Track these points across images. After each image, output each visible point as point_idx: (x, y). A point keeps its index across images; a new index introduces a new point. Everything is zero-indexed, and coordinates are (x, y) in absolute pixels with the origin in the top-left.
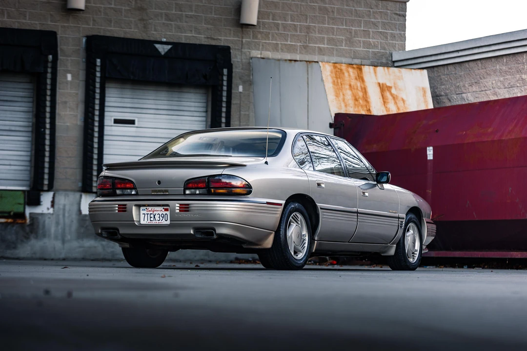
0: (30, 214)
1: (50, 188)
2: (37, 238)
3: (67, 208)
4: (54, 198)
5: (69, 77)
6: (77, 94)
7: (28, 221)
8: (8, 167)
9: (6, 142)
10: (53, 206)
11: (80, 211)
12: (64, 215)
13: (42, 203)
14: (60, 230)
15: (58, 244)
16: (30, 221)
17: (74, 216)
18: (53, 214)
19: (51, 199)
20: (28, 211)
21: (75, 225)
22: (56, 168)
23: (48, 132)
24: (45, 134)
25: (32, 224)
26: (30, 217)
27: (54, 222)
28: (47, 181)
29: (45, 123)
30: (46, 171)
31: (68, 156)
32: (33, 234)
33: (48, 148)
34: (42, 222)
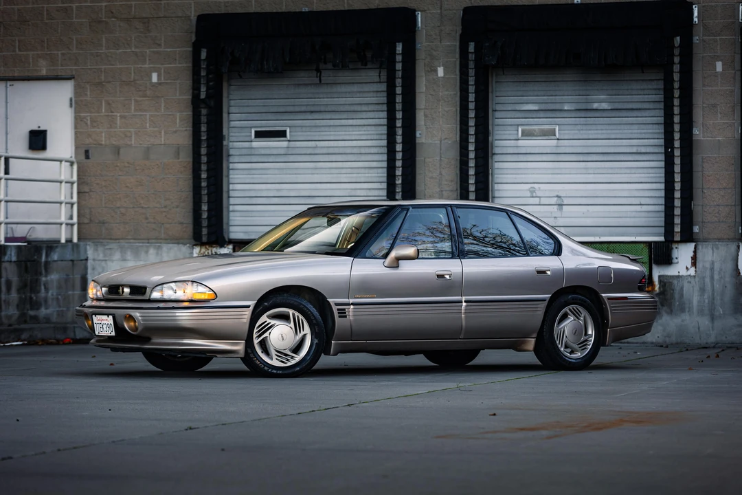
0: (660, 276)
1: (688, 237)
2: (671, 312)
3: (717, 266)
4: (695, 252)
5: (719, 66)
6: (732, 91)
7: (657, 288)
8: (638, 208)
9: (633, 171)
10: (694, 264)
11: (737, 270)
12: (712, 278)
13: (675, 261)
14: (707, 301)
15: (705, 322)
16: (659, 288)
17: (728, 279)
18: (694, 276)
19: (692, 254)
20: (657, 272)
21: (730, 292)
22: (703, 206)
23: (677, 153)
24: (673, 156)
25: (663, 293)
26: (660, 281)
27: (697, 288)
28: (679, 226)
29: (673, 139)
30: (677, 212)
31: (721, 187)
32: (665, 308)
33: (677, 178)
34: (677, 289)
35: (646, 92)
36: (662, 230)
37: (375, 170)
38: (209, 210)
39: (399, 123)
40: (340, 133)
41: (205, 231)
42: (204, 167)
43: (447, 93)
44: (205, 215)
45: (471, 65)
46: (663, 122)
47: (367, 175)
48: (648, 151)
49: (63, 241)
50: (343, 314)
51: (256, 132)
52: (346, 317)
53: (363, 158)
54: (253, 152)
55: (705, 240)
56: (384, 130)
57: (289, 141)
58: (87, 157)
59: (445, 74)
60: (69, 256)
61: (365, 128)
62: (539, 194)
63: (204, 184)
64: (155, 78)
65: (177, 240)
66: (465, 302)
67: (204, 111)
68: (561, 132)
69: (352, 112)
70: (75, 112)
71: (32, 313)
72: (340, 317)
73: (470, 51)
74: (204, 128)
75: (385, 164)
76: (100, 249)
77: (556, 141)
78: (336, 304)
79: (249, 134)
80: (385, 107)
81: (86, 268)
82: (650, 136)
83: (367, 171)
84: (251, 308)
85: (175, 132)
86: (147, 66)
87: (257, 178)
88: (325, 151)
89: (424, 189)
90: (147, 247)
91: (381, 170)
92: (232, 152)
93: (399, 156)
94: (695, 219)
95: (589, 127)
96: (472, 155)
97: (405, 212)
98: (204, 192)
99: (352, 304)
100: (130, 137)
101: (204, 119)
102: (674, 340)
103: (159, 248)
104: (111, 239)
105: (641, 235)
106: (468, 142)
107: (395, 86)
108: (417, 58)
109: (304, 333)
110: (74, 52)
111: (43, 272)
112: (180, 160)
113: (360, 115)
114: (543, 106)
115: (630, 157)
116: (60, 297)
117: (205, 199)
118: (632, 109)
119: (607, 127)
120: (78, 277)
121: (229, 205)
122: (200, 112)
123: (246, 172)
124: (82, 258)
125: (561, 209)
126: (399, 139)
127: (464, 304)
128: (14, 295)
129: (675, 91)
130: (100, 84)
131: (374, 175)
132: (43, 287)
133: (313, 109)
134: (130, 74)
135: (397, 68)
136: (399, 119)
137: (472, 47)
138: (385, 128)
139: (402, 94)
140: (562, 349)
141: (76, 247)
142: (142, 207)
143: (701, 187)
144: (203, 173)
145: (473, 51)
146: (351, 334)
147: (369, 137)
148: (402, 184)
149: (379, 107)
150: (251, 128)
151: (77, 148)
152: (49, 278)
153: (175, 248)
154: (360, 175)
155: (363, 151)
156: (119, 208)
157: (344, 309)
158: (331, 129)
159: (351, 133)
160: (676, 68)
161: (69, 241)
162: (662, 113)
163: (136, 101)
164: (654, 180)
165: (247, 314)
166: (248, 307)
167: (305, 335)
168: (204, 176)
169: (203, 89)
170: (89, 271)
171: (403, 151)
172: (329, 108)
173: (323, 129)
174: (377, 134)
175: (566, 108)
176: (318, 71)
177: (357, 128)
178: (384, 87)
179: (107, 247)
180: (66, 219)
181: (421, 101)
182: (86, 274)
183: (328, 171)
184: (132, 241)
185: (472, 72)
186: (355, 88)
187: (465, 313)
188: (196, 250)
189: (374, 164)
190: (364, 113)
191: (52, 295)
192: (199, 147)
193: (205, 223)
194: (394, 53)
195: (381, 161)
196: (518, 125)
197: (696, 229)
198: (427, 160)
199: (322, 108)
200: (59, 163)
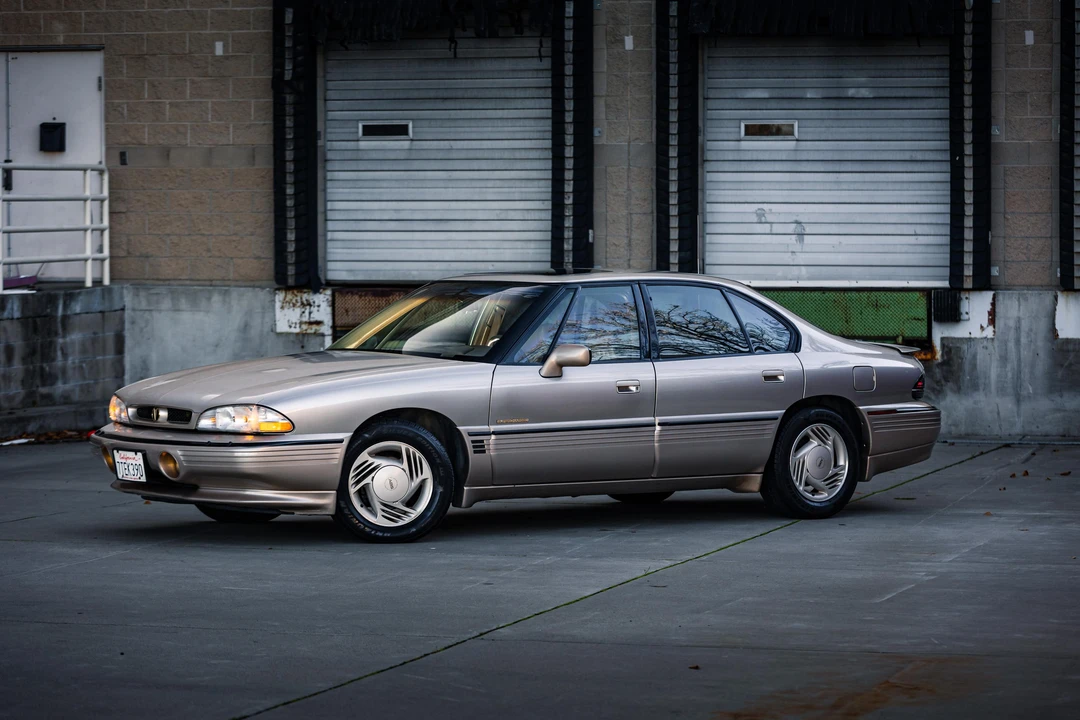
0: (942, 339)
1: (983, 282)
2: (958, 390)
3: (1025, 325)
4: (993, 304)
6: (1049, 73)
7: (938, 356)
8: (912, 240)
9: (905, 186)
10: (992, 321)
11: (1054, 331)
12: (1018, 341)
13: (964, 317)
14: (1010, 375)
15: (1007, 405)
16: (942, 355)
17: (1041, 344)
18: (993, 339)
19: (989, 307)
20: (939, 333)
21: (1042, 364)
22: (1004, 237)
23: (968, 162)
24: (963, 167)
25: (947, 362)
26: (943, 346)
27: (995, 357)
28: (971, 268)
29: (962, 143)
30: (968, 247)
31: (1031, 211)
32: (950, 384)
33: (969, 198)
34: (968, 356)
35: (924, 73)
36: (947, 272)
37: (536, 183)
38: (297, 240)
39: (569, 117)
40: (485, 129)
41: (291, 270)
42: (290, 179)
43: (637, 73)
44: (291, 248)
45: (673, 33)
46: (948, 116)
47: (523, 190)
48: (927, 158)
49: (89, 283)
50: (480, 448)
51: (364, 126)
52: (484, 452)
53: (519, 165)
54: (361, 155)
55: (1008, 288)
56: (548, 125)
57: (412, 140)
58: (123, 162)
59: (636, 45)
60: (97, 306)
61: (521, 122)
62: (770, 218)
63: (290, 203)
64: (219, 49)
65: (251, 283)
66: (659, 424)
67: (289, 98)
68: (802, 129)
69: (501, 99)
70: (106, 98)
71: (44, 390)
72: (475, 452)
73: (671, 14)
74: (289, 123)
75: (549, 175)
76: (142, 294)
77: (794, 142)
78: (470, 434)
79: (353, 130)
80: (549, 93)
81: (122, 322)
82: (931, 137)
83: (523, 184)
84: (345, 443)
85: (249, 127)
86: (208, 32)
87: (367, 193)
88: (463, 155)
89: (604, 210)
90: (209, 291)
91: (543, 182)
92: (330, 155)
93: (569, 164)
94: (994, 257)
95: (843, 123)
96: (674, 164)
97: (572, 294)
98: (291, 214)
99: (494, 433)
100: (185, 134)
101: (289, 109)
102: (963, 429)
103: (226, 293)
104: (158, 280)
105: (917, 278)
106: (668, 145)
107: (564, 64)
108: (595, 22)
109: (423, 477)
110: (104, 10)
111: (60, 331)
112: (256, 167)
113: (514, 104)
114: (776, 93)
115: (900, 167)
116: (84, 365)
117: (292, 223)
118: (904, 98)
119: (868, 123)
120: (110, 335)
121: (326, 231)
122: (284, 99)
123: (351, 184)
124: (117, 306)
125: (801, 241)
126: (569, 140)
127: (658, 428)
128: (18, 366)
129: (966, 73)
130: (141, 57)
131: (533, 190)
132: (59, 353)
133: (446, 94)
134: (184, 42)
135: (566, 38)
136: (569, 111)
137: (673, 10)
138: (549, 122)
139: (574, 75)
140: (801, 488)
141: (108, 291)
142: (203, 235)
143: (1002, 210)
144: (288, 186)
145: (675, 14)
146: (493, 475)
147: (527, 136)
148: (574, 204)
149: (541, 93)
150: (358, 121)
151: (109, 148)
152: (68, 339)
153: (249, 293)
154: (514, 190)
155: (518, 155)
156: (169, 235)
157: (482, 441)
158: (473, 123)
159: (500, 129)
160: (968, 40)
161: (98, 282)
162: (946, 103)
163: (193, 82)
164: (934, 200)
165: (340, 451)
166: (341, 441)
167: (424, 481)
168: (290, 191)
169: (289, 66)
170: (127, 325)
171: (575, 157)
172: (469, 94)
173: (461, 123)
174: (539, 131)
175: (809, 96)
176: (452, 40)
177: (510, 123)
178: (547, 63)
179: (152, 291)
180: (92, 253)
181: (601, 85)
182: (123, 329)
183: (467, 184)
184: (188, 282)
185: (673, 44)
186: (508, 65)
187: (659, 441)
188: (280, 297)
189: (534, 175)
190: (520, 100)
191: (74, 363)
192: (284, 150)
193: (291, 259)
194: (562, 17)
195: (543, 170)
196: (741, 120)
197: (995, 271)
198: (609, 169)
199: (460, 94)
200: (82, 172)
